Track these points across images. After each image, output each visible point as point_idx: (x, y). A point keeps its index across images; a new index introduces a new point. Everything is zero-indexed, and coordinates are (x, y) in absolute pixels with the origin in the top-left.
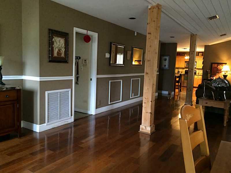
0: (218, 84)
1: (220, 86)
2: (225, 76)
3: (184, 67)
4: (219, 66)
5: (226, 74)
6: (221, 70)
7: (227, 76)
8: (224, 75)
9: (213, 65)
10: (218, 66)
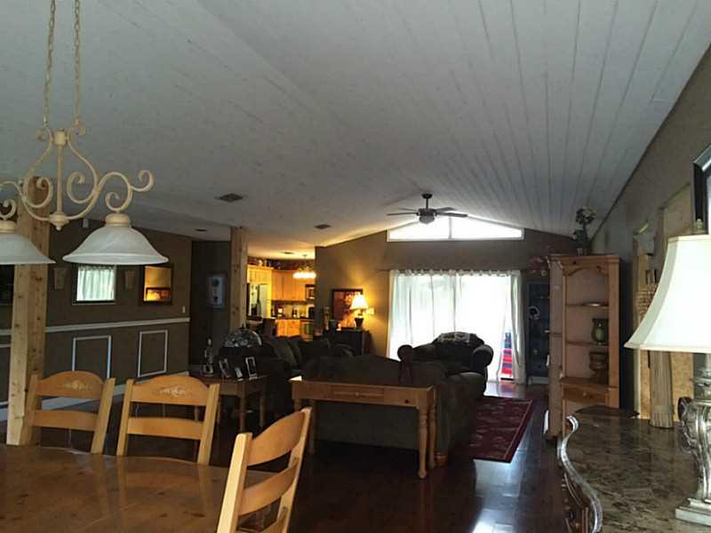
0: (234, 342)
1: (237, 345)
2: (359, 321)
3: (304, 300)
4: (347, 297)
5: (360, 317)
6: (350, 306)
7: (362, 320)
8: (356, 319)
9: (336, 293)
10: (345, 297)
